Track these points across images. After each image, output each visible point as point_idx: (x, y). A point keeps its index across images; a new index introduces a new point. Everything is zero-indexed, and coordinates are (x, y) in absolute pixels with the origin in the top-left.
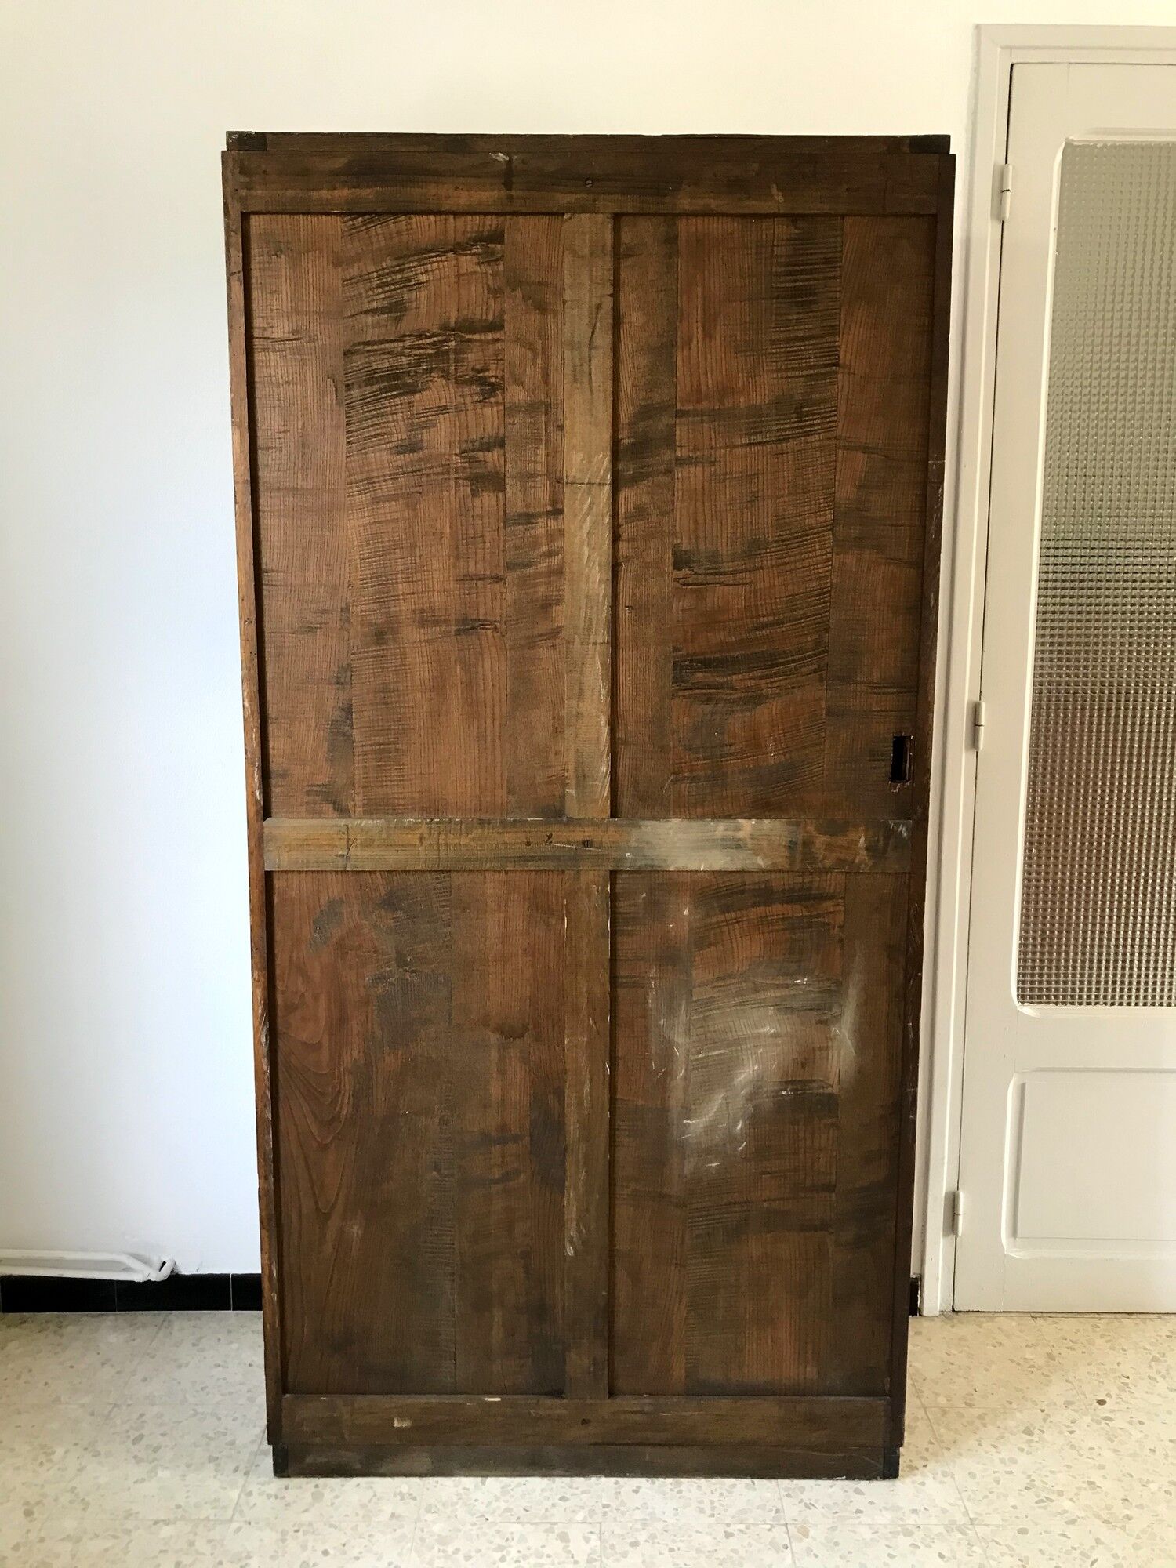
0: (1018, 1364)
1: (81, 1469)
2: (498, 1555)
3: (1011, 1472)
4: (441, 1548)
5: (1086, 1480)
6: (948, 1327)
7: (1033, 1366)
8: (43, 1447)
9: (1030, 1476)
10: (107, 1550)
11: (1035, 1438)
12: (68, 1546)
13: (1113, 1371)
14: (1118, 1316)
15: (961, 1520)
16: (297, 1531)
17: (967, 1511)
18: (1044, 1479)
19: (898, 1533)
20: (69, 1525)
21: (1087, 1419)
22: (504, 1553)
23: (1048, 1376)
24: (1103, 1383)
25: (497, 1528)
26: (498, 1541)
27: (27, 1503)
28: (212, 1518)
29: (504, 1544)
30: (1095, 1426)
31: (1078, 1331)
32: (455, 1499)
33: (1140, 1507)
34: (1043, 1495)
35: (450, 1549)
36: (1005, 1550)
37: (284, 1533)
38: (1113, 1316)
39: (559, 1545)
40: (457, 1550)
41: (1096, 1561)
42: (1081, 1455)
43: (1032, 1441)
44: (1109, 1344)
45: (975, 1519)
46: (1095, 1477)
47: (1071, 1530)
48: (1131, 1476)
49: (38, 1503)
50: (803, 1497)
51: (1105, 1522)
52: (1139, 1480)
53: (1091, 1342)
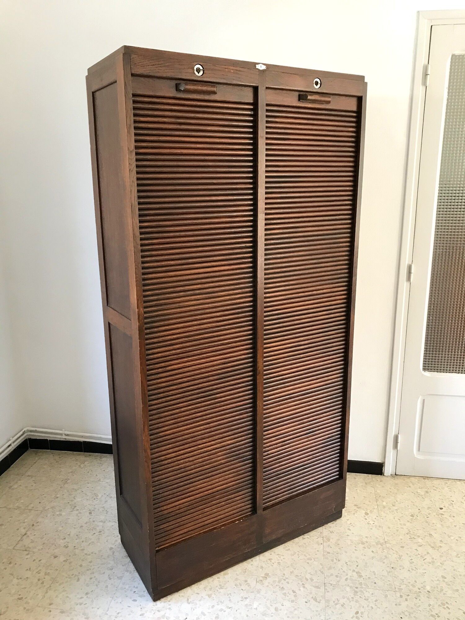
0: (415, 494)
1: (106, 501)
3: (403, 528)
5: (429, 533)
6: (392, 480)
7: (420, 495)
8: (95, 494)
9: (409, 530)
10: (113, 526)
11: (414, 518)
12: (101, 524)
13: (448, 499)
14: (456, 480)
15: (382, 541)
17: (384, 539)
18: (414, 531)
19: (360, 543)
20: (102, 518)
21: (435, 514)
23: (424, 498)
24: (443, 502)
27: (90, 510)
30: (436, 516)
31: (439, 484)
34: (412, 536)
36: (395, 552)
38: (454, 480)
41: (425, 559)
42: (429, 525)
44: (449, 490)
45: (387, 541)
46: (432, 532)
47: (419, 549)
48: (445, 533)
49: (93, 510)
50: (330, 529)
51: (432, 547)
52: (448, 535)
53: (443, 488)
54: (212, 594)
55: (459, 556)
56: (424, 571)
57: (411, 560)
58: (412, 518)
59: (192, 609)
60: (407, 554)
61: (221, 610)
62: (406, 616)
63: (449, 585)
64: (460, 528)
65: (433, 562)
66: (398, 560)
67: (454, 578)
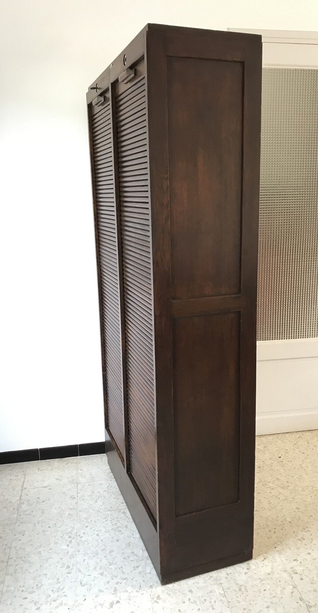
2: (105, 520)
4: (86, 521)
5: (276, 478)
7: (260, 450)
9: (260, 479)
11: (261, 469)
13: (283, 449)
14: (284, 434)
16: (39, 523)
18: (264, 479)
21: (276, 462)
22: (106, 519)
24: (280, 452)
25: (103, 513)
26: (104, 516)
28: (9, 523)
29: (106, 517)
30: (278, 464)
32: (88, 508)
33: (292, 483)
34: (264, 483)
35: (89, 520)
37: (35, 524)
38: (282, 434)
39: (123, 515)
40: (91, 521)
41: (280, 498)
42: (275, 472)
43: (261, 470)
44: (282, 442)
46: (279, 477)
47: (272, 491)
48: (289, 475)
51: (282, 488)
52: (291, 476)
53: (276, 442)
54: (103, 572)
55: (304, 490)
56: (282, 507)
57: (269, 501)
58: (259, 469)
59: (88, 590)
60: (264, 497)
61: (117, 583)
62: (279, 545)
63: (304, 513)
64: (298, 469)
65: (286, 499)
66: (258, 503)
67: (306, 507)
